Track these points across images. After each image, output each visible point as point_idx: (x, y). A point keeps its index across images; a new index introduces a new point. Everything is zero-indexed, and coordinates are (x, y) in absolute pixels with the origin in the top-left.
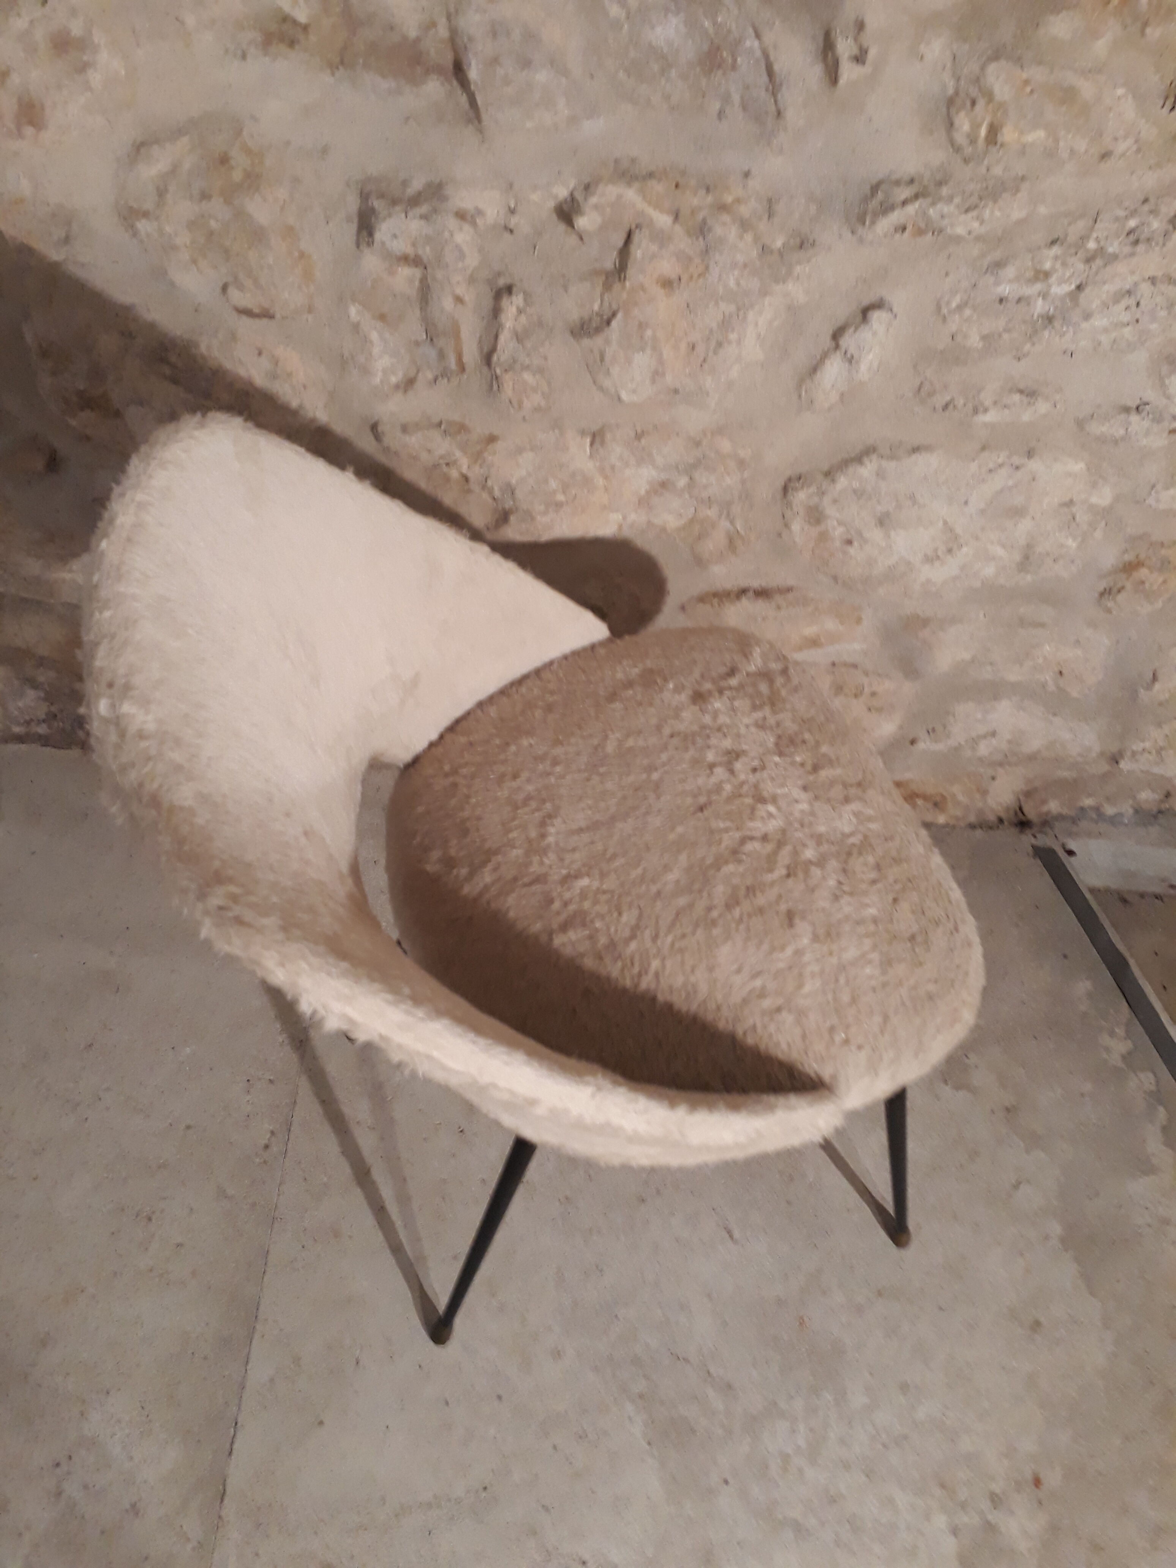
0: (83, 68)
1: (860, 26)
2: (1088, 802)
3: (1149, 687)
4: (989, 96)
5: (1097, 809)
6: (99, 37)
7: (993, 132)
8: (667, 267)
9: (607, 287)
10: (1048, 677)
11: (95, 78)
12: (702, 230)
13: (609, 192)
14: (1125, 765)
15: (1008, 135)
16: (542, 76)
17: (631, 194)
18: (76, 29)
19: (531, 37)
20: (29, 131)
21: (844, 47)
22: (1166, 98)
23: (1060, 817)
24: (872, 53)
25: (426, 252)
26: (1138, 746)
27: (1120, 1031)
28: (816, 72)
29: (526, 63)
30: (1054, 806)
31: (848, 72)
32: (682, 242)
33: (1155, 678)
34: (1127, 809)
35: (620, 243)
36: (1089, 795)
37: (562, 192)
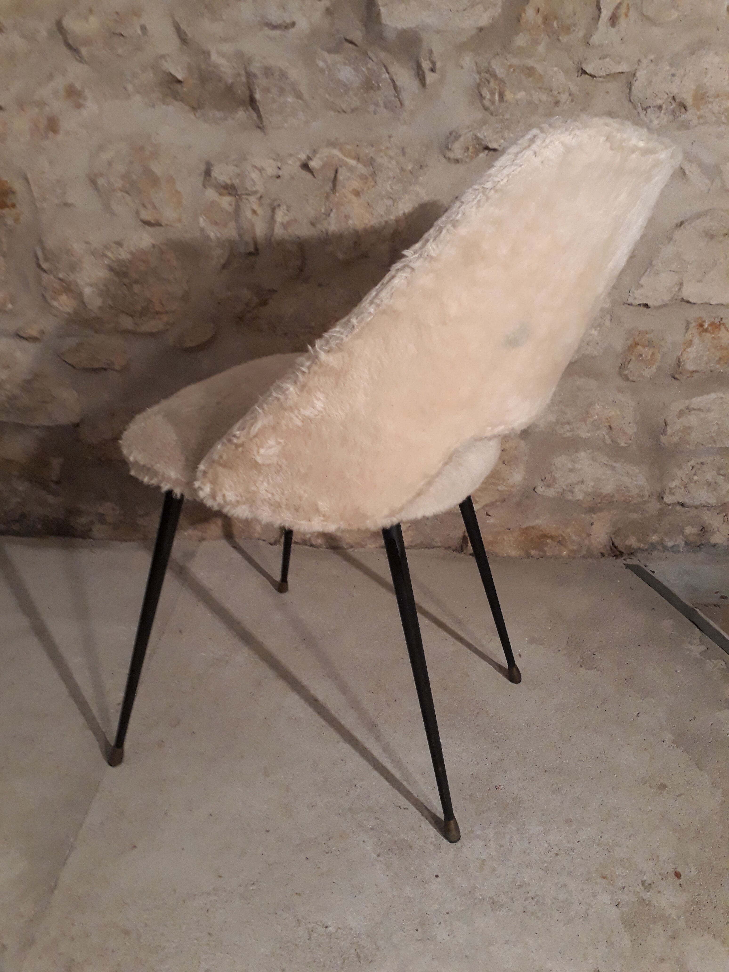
0: (79, 106)
1: (431, 52)
2: (655, 538)
3: (664, 433)
4: (495, 76)
5: (661, 543)
6: (88, 93)
7: (501, 95)
8: (356, 184)
9: (327, 198)
10: (604, 432)
11: (85, 112)
12: (370, 162)
13: (326, 152)
14: (668, 499)
15: (509, 96)
16: (290, 99)
17: (336, 152)
18: (78, 85)
19: (283, 75)
20: (51, 134)
21: (426, 65)
22: (578, 71)
23: (639, 550)
24: (439, 65)
25: (236, 182)
26: (673, 485)
27: (697, 642)
28: (416, 84)
29: (282, 90)
30: (632, 541)
31: (430, 77)
32: (361, 169)
33: (666, 424)
34: (680, 541)
35: (332, 176)
36: (655, 532)
37: (303, 156)
